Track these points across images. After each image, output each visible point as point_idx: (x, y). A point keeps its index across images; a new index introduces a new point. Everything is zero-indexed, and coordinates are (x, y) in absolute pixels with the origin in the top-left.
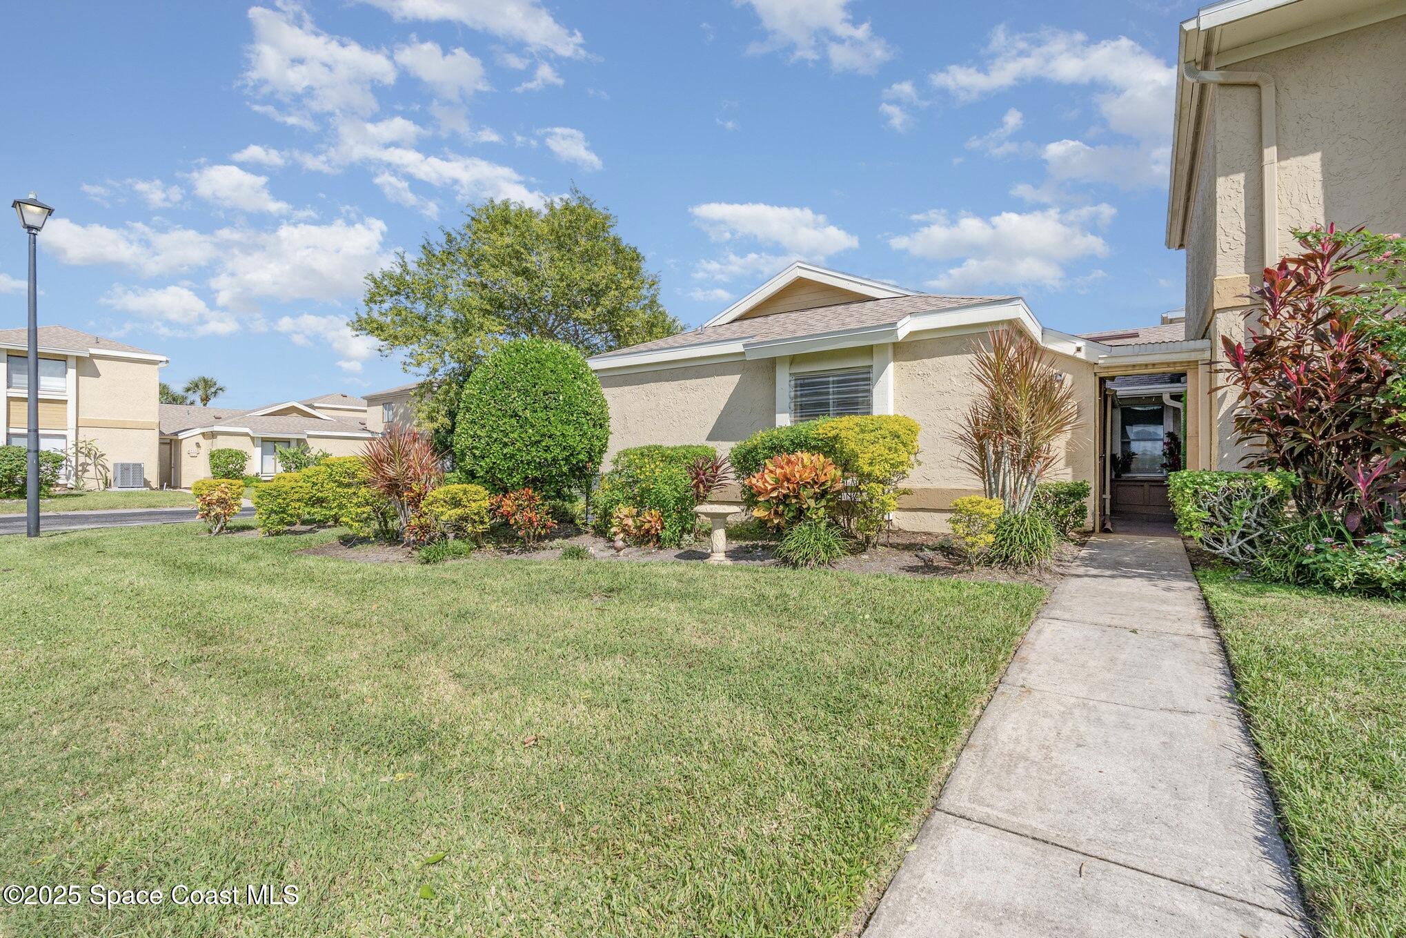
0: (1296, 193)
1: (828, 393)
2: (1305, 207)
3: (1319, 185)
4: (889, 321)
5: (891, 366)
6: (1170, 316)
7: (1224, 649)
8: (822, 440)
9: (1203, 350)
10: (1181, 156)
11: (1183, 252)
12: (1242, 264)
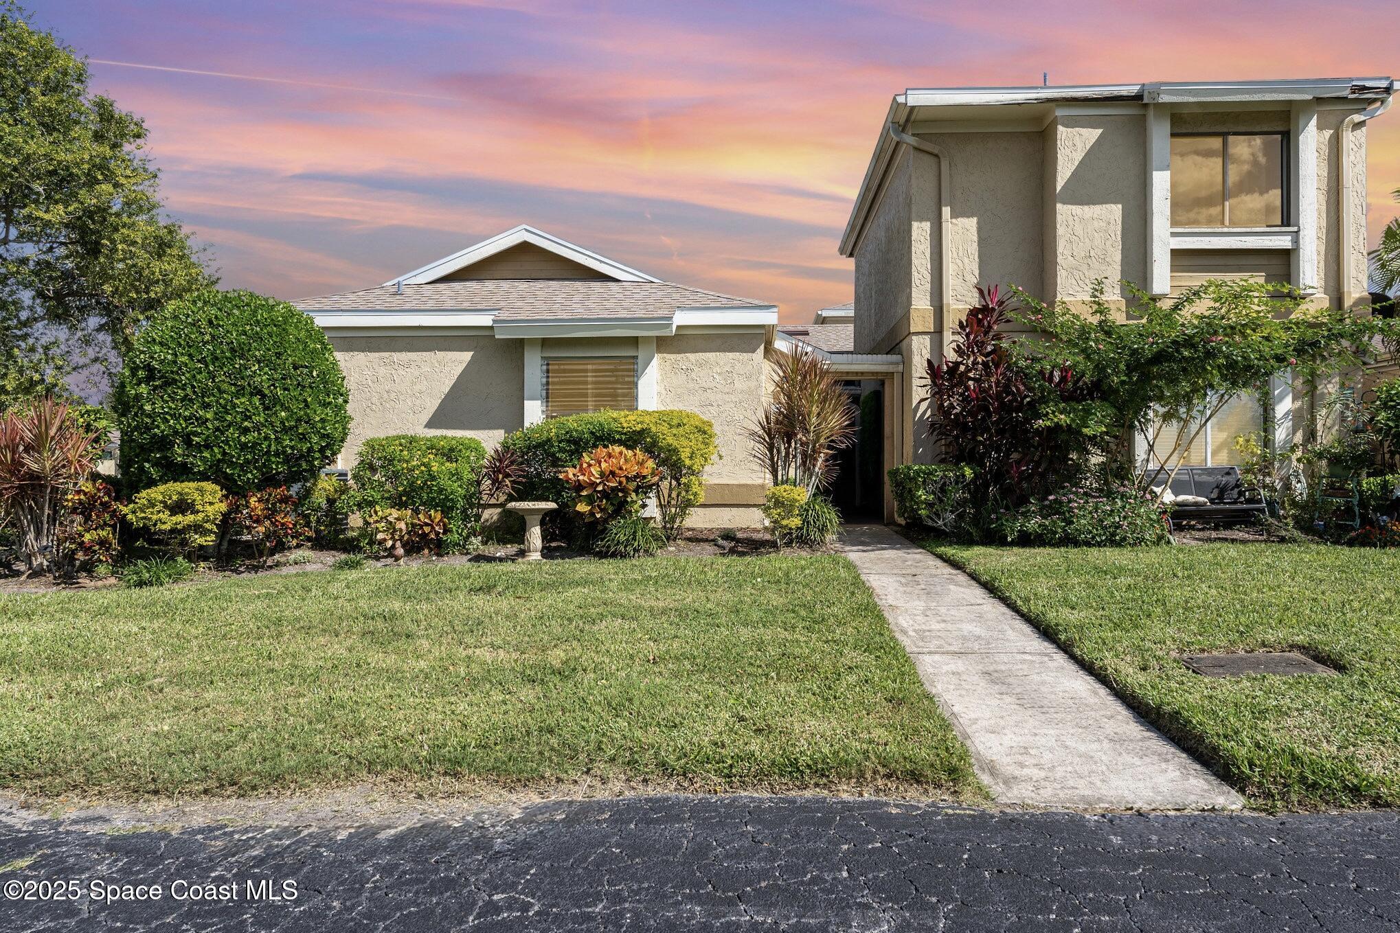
0: (961, 248)
1: (586, 383)
2: (966, 260)
3: (975, 245)
4: (660, 313)
5: (656, 361)
6: (825, 314)
7: (974, 577)
8: (625, 434)
9: (897, 364)
10: (870, 186)
11: (852, 260)
12: (929, 298)
